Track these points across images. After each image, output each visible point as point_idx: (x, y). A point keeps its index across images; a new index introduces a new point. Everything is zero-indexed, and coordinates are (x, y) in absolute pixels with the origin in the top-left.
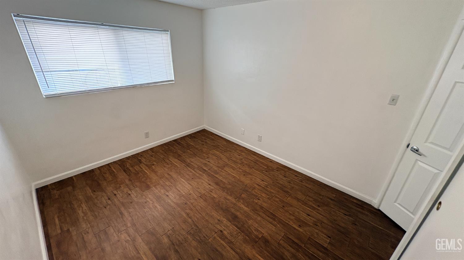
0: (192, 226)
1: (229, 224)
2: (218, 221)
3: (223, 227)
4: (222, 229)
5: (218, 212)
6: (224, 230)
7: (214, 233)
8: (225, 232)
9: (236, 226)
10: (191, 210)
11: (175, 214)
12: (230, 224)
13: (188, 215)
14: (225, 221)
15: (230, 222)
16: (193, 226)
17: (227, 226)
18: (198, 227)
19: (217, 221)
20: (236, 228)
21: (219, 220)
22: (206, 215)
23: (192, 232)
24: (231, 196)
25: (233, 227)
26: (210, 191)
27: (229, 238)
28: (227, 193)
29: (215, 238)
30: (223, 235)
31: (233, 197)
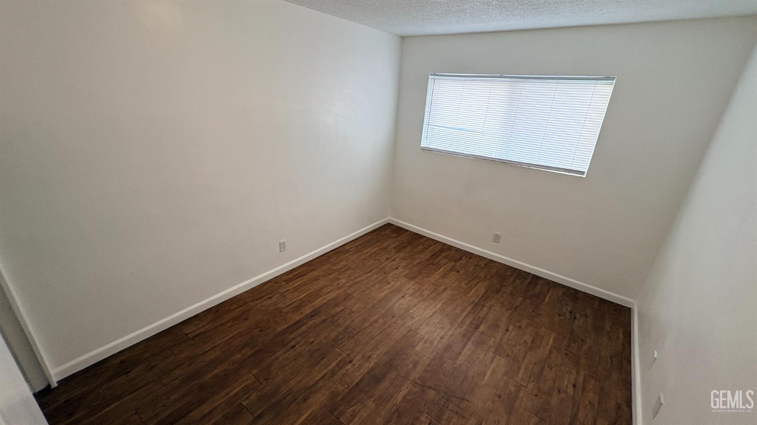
0: (357, 328)
1: (364, 370)
2: (368, 356)
3: (357, 364)
4: (354, 362)
5: (385, 354)
6: (354, 365)
7: (348, 353)
8: (349, 366)
9: (360, 381)
10: (384, 323)
11: (374, 310)
12: (365, 373)
13: (375, 321)
14: (368, 366)
15: (368, 373)
16: (357, 330)
17: (359, 368)
18: (356, 334)
19: (368, 354)
20: (357, 381)
21: (370, 357)
22: (377, 341)
23: (349, 330)
24: (425, 371)
25: (358, 376)
26: (426, 339)
27: (340, 372)
28: (429, 365)
29: (340, 355)
30: (345, 364)
31: (423, 375)
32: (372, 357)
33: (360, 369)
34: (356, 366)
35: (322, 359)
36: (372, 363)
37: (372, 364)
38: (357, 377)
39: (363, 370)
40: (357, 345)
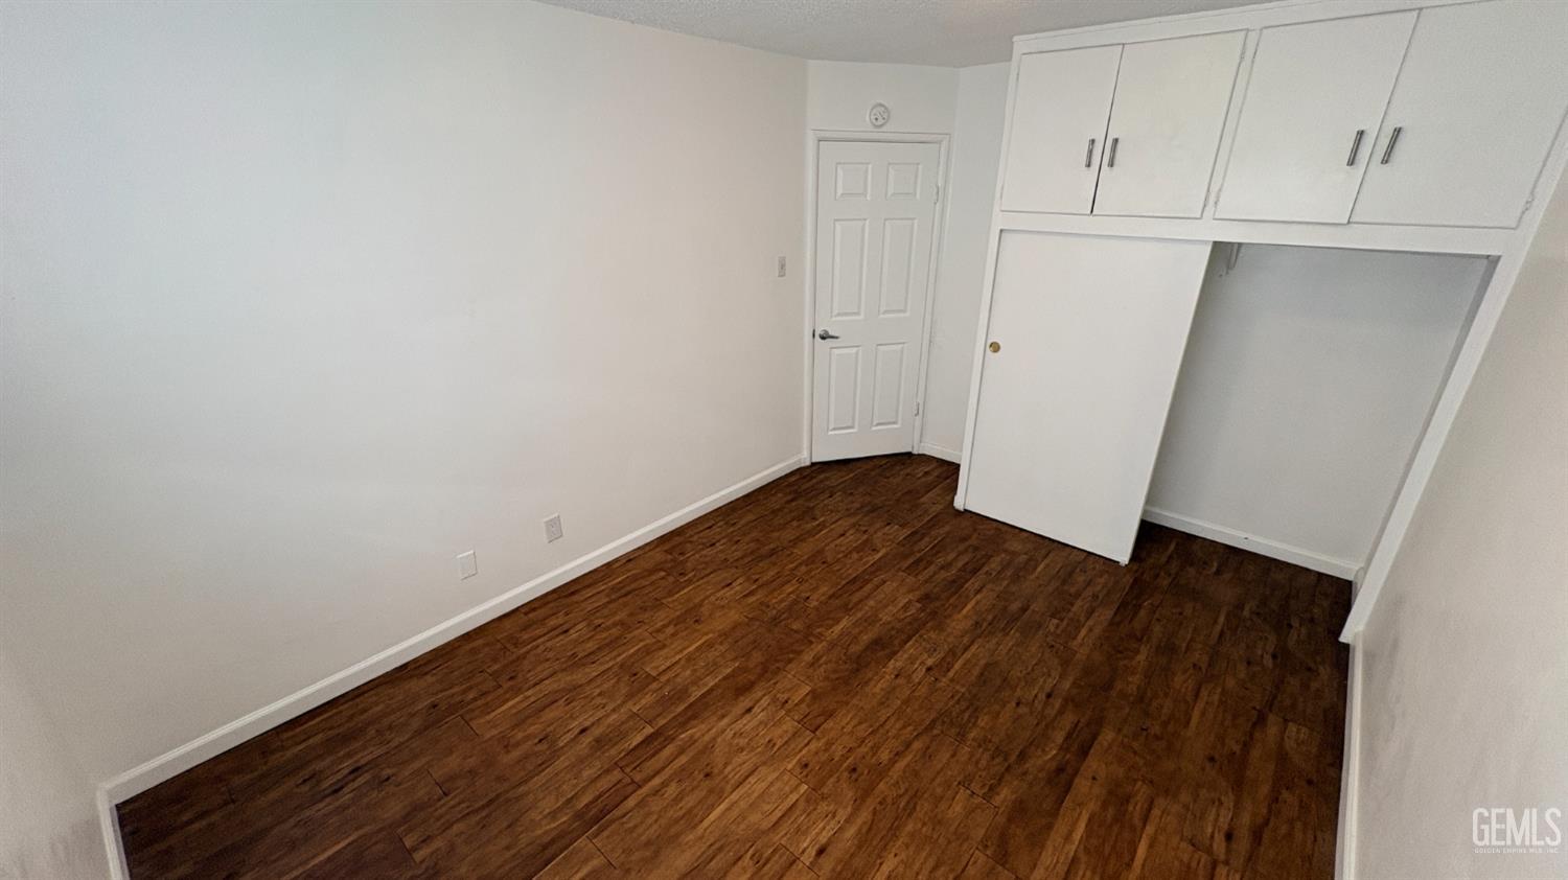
0: (937, 736)
1: (902, 656)
2: (899, 678)
3: (915, 667)
4: (924, 669)
5: (870, 680)
6: (922, 664)
7: (940, 684)
8: (930, 662)
9: (905, 642)
10: (876, 748)
12: (900, 653)
13: (898, 754)
14: (897, 663)
15: (895, 653)
18: (934, 721)
19: (900, 681)
20: (911, 643)
22: (888, 706)
23: (954, 731)
24: (799, 653)
25: (910, 648)
26: (782, 707)
27: (942, 655)
28: (790, 661)
29: (952, 680)
30: (938, 665)
31: (803, 648)
32: (893, 676)
33: (909, 658)
34: (918, 662)
35: (982, 674)
36: (892, 667)
37: (891, 664)
38: (912, 646)
39: (906, 656)
40: (926, 698)
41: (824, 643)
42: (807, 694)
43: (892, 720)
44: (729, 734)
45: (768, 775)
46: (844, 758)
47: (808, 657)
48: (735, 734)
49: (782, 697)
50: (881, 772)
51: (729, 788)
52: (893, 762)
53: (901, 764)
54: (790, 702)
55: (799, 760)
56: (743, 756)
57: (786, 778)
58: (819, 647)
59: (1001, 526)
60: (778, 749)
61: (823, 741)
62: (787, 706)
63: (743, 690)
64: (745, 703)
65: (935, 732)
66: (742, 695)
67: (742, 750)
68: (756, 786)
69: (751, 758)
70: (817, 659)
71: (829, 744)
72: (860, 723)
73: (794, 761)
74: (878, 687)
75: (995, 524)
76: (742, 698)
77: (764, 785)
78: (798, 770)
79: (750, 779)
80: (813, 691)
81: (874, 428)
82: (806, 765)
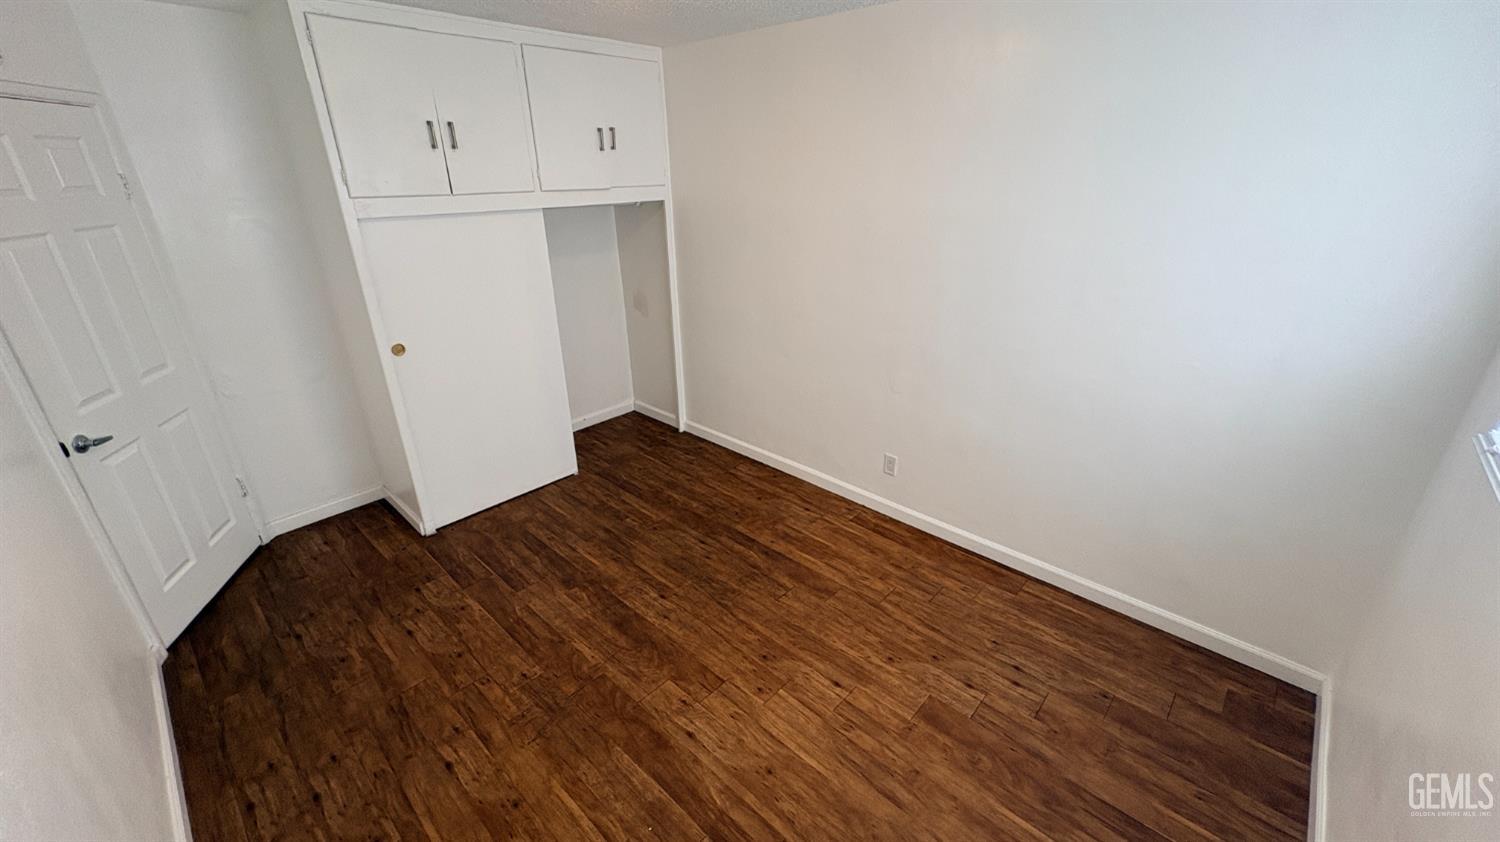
0: (734, 604)
1: (641, 611)
2: (668, 617)
3: (657, 605)
4: (662, 600)
5: (667, 637)
6: (654, 600)
7: (682, 594)
8: (653, 595)
9: (625, 606)
10: (743, 641)
23: (730, 594)
24: (616, 689)
25: (634, 604)
26: (690, 706)
27: (647, 586)
28: (626, 697)
29: (678, 586)
30: (657, 590)
31: (609, 684)
32: (666, 621)
34: (652, 602)
35: (674, 569)
36: (653, 620)
37: (650, 620)
38: (631, 603)
40: (694, 604)
41: (607, 665)
42: (677, 684)
43: (715, 628)
44: (719, 754)
45: (768, 720)
46: (752, 662)
47: (625, 681)
48: (720, 748)
49: (677, 705)
50: (766, 641)
51: (784, 751)
52: (757, 632)
53: (759, 627)
54: (684, 699)
55: (754, 694)
56: (748, 740)
57: (772, 705)
58: (611, 670)
59: (487, 514)
60: (741, 709)
61: (734, 675)
62: (689, 699)
63: (660, 742)
64: (680, 740)
65: (730, 604)
66: (668, 742)
67: (740, 741)
68: (780, 729)
69: (751, 732)
70: (629, 673)
71: (738, 671)
72: (717, 648)
73: (756, 698)
74: (677, 632)
75: (482, 516)
76: (672, 742)
77: (780, 722)
78: (763, 696)
79: (774, 734)
80: (674, 679)
81: (211, 544)
82: (760, 689)
